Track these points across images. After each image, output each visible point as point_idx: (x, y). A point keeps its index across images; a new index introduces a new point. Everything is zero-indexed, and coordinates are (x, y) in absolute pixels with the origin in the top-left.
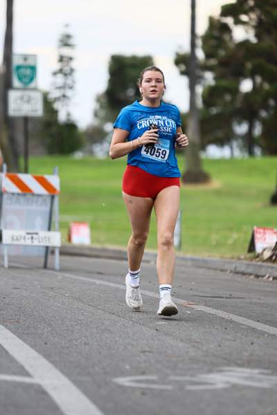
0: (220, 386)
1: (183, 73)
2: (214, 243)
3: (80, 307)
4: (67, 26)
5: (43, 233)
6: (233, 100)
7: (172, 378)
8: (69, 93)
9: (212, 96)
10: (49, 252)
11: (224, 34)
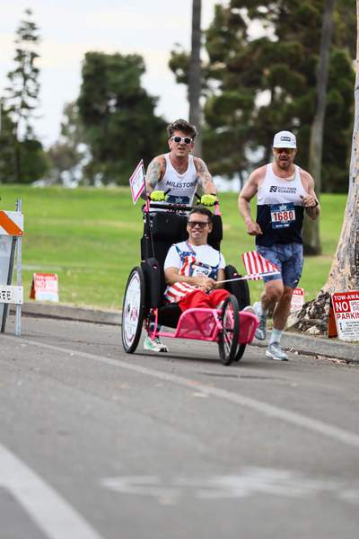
1: (180, 80)
6: (246, 118)
9: (219, 110)
10: (8, 312)
11: (236, 30)
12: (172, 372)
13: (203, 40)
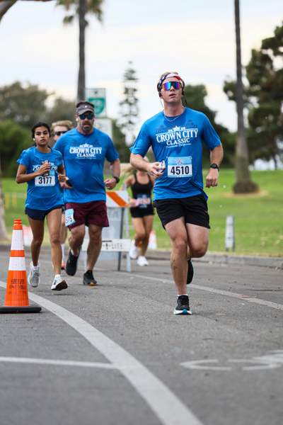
0: (272, 366)
1: (231, 99)
2: (263, 243)
3: (150, 303)
4: (130, 62)
5: (116, 241)
6: (275, 121)
7: (230, 361)
8: (134, 119)
9: (256, 117)
10: (122, 257)
11: (265, 64)
12: (229, 290)
13: (244, 72)
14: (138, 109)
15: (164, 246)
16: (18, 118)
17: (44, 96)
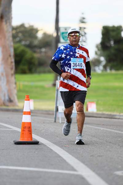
3: (95, 140)
8: (84, 44)
14: (86, 39)
15: (100, 111)
16: (23, 43)
17: (37, 31)
